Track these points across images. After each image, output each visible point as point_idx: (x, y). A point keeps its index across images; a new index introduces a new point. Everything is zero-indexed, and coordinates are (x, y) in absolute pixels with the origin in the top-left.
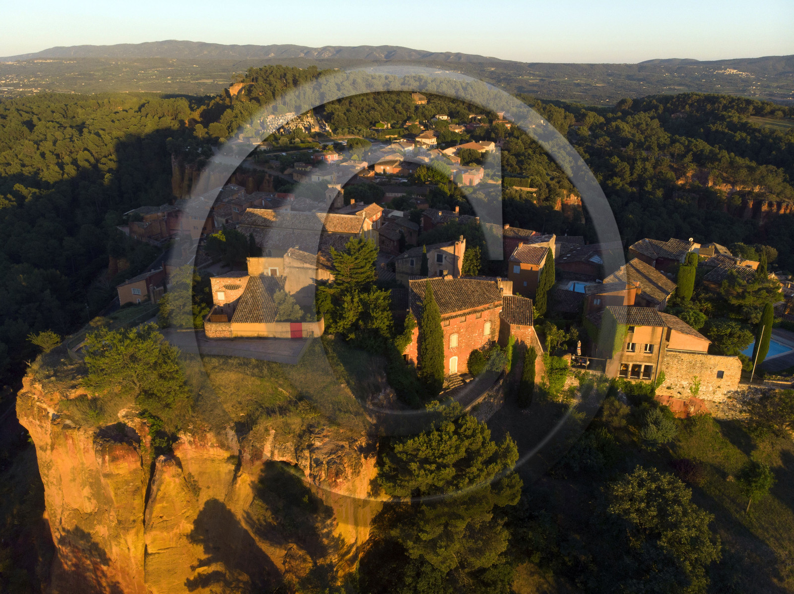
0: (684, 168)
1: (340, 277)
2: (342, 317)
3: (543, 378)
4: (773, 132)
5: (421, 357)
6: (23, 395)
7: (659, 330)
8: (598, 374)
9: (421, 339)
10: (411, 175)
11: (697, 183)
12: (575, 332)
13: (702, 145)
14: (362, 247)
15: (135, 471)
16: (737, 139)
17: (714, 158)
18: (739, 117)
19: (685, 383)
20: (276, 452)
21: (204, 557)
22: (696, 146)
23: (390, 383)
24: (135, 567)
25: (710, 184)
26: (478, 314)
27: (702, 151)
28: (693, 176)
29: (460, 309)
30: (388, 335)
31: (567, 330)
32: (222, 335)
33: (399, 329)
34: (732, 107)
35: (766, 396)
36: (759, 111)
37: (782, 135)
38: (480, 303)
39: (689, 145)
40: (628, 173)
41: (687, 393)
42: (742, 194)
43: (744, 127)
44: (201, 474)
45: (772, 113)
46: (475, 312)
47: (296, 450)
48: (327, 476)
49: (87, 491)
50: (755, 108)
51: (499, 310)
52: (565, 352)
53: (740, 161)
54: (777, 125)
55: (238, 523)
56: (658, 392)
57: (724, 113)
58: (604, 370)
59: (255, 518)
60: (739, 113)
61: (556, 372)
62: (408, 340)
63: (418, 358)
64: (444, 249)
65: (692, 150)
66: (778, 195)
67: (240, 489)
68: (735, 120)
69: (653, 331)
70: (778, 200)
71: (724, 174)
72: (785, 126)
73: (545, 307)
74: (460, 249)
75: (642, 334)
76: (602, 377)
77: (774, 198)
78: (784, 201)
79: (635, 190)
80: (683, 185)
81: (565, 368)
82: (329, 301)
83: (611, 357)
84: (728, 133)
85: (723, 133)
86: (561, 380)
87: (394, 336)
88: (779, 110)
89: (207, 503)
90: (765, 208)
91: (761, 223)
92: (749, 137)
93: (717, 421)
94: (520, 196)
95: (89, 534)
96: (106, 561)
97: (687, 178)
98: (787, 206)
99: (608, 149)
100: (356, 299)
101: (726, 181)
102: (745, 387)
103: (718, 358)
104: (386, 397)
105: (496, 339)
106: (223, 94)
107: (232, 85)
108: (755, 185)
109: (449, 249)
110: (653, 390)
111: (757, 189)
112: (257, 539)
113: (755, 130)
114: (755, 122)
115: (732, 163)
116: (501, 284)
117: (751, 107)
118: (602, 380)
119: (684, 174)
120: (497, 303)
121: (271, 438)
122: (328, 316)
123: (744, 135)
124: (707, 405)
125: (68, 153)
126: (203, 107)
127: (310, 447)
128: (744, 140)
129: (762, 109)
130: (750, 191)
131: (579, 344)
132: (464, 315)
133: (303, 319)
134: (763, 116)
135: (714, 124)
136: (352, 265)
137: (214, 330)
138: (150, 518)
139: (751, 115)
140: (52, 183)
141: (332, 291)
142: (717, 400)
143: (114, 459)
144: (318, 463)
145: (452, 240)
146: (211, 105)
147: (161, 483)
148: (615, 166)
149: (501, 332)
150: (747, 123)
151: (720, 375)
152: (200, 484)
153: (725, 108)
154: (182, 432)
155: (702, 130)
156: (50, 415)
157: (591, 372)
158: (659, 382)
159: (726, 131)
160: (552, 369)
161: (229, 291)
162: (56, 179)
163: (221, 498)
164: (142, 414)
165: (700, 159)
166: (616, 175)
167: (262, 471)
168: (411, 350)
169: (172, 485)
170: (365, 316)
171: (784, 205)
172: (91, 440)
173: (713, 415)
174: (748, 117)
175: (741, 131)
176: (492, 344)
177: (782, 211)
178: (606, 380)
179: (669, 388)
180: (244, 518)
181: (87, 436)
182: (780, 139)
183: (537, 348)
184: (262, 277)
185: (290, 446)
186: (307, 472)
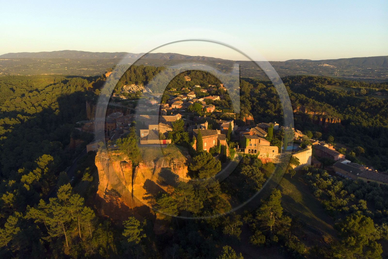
0: (296, 105)
1: (174, 130)
2: (176, 138)
3: (229, 155)
4: (334, 91)
5: (197, 148)
6: (97, 156)
7: (257, 140)
8: (243, 153)
9: (197, 144)
10: (186, 109)
11: (301, 111)
12: (237, 143)
13: (303, 97)
14: (180, 122)
15: (130, 171)
16: (320, 94)
17: (307, 102)
18: (321, 85)
19: (265, 154)
20: (164, 165)
21: (146, 193)
22: (300, 97)
23: (189, 154)
24: (129, 195)
25: (306, 112)
26: (212, 138)
27: (302, 99)
28: (300, 109)
29: (207, 136)
30: (188, 142)
31: (235, 143)
32: (145, 144)
33: (191, 141)
34: (319, 81)
35: (285, 156)
36: (330, 83)
37: (338, 92)
38: (212, 135)
39: (297, 97)
40: (274, 108)
41: (266, 157)
42: (318, 116)
43: (323, 89)
44: (145, 173)
45: (335, 83)
46: (211, 137)
47: (169, 164)
48: (178, 167)
50: (328, 82)
51: (217, 137)
52: (234, 148)
53: (317, 102)
54: (337, 89)
55: (155, 183)
56: (258, 157)
57: (316, 84)
58: (244, 152)
59: (159, 181)
60: (321, 84)
61: (232, 153)
62: (194, 143)
63: (196, 149)
64: (202, 125)
65: (298, 98)
66: (332, 116)
67: (155, 175)
68: (320, 86)
69: (256, 140)
70: (332, 117)
71: (311, 108)
72: (340, 89)
73: (230, 138)
74: (207, 124)
75: (253, 141)
77: (330, 117)
78: (334, 118)
79: (276, 114)
80: (296, 112)
81: (234, 152)
82: (172, 135)
83: (246, 148)
84: (316, 92)
85: (315, 92)
86: (233, 155)
87: (190, 143)
88: (338, 82)
89: (146, 180)
90: (327, 121)
91: (326, 127)
92: (325, 94)
93: (274, 164)
94: (229, 116)
95: (115, 190)
96: (120, 196)
97: (297, 109)
98: (335, 120)
99: (266, 98)
100: (179, 134)
101: (312, 110)
102: (280, 154)
103: (272, 147)
104: (189, 157)
105: (216, 145)
106: (102, 76)
107: (106, 72)
108: (323, 112)
109: (203, 125)
110: (257, 156)
111: (324, 114)
112: (160, 186)
113: (327, 91)
114: (328, 87)
115: (314, 103)
116: (217, 131)
117: (326, 81)
118: (244, 154)
119: (296, 108)
120: (216, 135)
121: (163, 162)
122: (172, 139)
123: (323, 93)
124: (271, 160)
125: (36, 102)
126: (93, 82)
127: (173, 162)
128: (323, 94)
129: (331, 82)
130: (321, 115)
131: (238, 146)
132: (208, 137)
133: (166, 139)
134: (331, 85)
135: (311, 88)
136: (177, 126)
137: (142, 142)
138: (135, 181)
139: (327, 84)
140: (32, 114)
141: (173, 133)
142: (273, 158)
143: (126, 167)
144: (175, 165)
145: (204, 122)
146: (97, 81)
147: (137, 172)
148: (268, 105)
149: (218, 143)
150: (324, 88)
151: (273, 151)
152: (145, 175)
153: (316, 82)
154: (140, 163)
155: (307, 91)
156: (107, 160)
157: (241, 152)
158: (259, 154)
159: (316, 91)
160: (231, 152)
161: (145, 133)
162: (34, 113)
163: (150, 179)
164: (130, 159)
165: (302, 102)
166: (269, 108)
167: (161, 170)
168: (194, 146)
169: (139, 174)
170: (182, 138)
171: (334, 120)
172: (119, 164)
173: (273, 162)
174: (325, 85)
175: (322, 91)
176: (215, 146)
177: (333, 122)
178: (245, 154)
179: (261, 156)
181: (118, 162)
182: (337, 94)
183: (227, 146)
184: (153, 130)
185: (168, 163)
186: (172, 168)
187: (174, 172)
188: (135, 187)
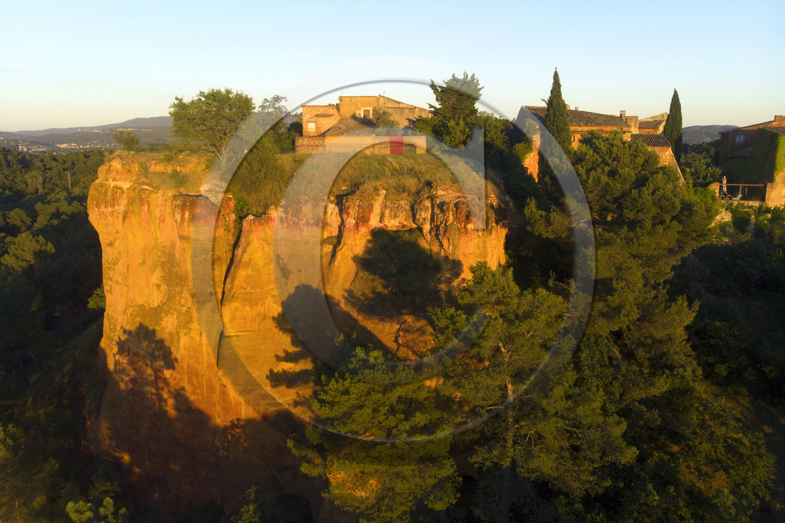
8: (756, 204)
20: (387, 212)
21: (292, 349)
24: (206, 358)
30: (504, 147)
47: (412, 208)
49: (156, 277)
55: (338, 304)
58: (763, 199)
59: (358, 294)
63: (539, 175)
67: (339, 267)
76: (761, 207)
81: (712, 201)
83: (772, 181)
95: (154, 330)
96: (171, 363)
112: (360, 319)
116: (625, 118)
118: (761, 211)
121: (381, 199)
122: (431, 134)
127: (432, 197)
133: (405, 135)
137: (304, 146)
143: (194, 218)
144: (442, 207)
154: (273, 207)
157: (746, 203)
161: (321, 120)
164: (228, 190)
167: (369, 241)
168: (531, 162)
172: (169, 203)
178: (768, 210)
180: (344, 297)
181: (165, 198)
184: (354, 117)
185: (405, 203)
186: (427, 227)
187: (436, 249)
188: (233, 318)
